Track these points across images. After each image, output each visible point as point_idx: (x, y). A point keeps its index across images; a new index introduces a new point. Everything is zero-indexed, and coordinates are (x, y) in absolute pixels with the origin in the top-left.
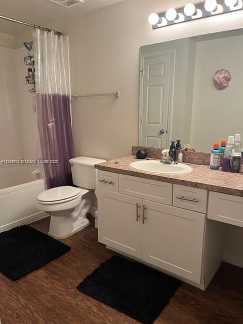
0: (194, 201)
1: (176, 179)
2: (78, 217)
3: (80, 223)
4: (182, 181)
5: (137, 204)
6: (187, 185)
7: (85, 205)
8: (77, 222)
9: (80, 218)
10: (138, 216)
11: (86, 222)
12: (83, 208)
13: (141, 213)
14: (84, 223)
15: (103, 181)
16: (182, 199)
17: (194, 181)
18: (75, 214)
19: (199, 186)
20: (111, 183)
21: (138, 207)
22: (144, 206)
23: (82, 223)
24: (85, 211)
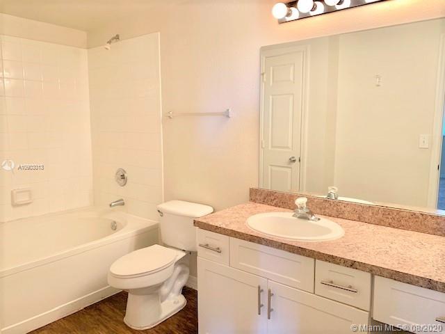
0: (350, 289)
1: (320, 253)
2: (170, 292)
3: (173, 303)
4: (329, 256)
5: (259, 287)
6: (338, 264)
7: (181, 274)
8: (167, 301)
9: (172, 295)
10: (260, 306)
11: (181, 301)
12: (176, 279)
13: (264, 301)
14: (178, 302)
15: (207, 246)
16: (331, 284)
17: (349, 257)
18: (164, 290)
19: (358, 267)
20: (218, 250)
21: (260, 291)
22: (270, 291)
23: (175, 303)
24: (180, 284)
